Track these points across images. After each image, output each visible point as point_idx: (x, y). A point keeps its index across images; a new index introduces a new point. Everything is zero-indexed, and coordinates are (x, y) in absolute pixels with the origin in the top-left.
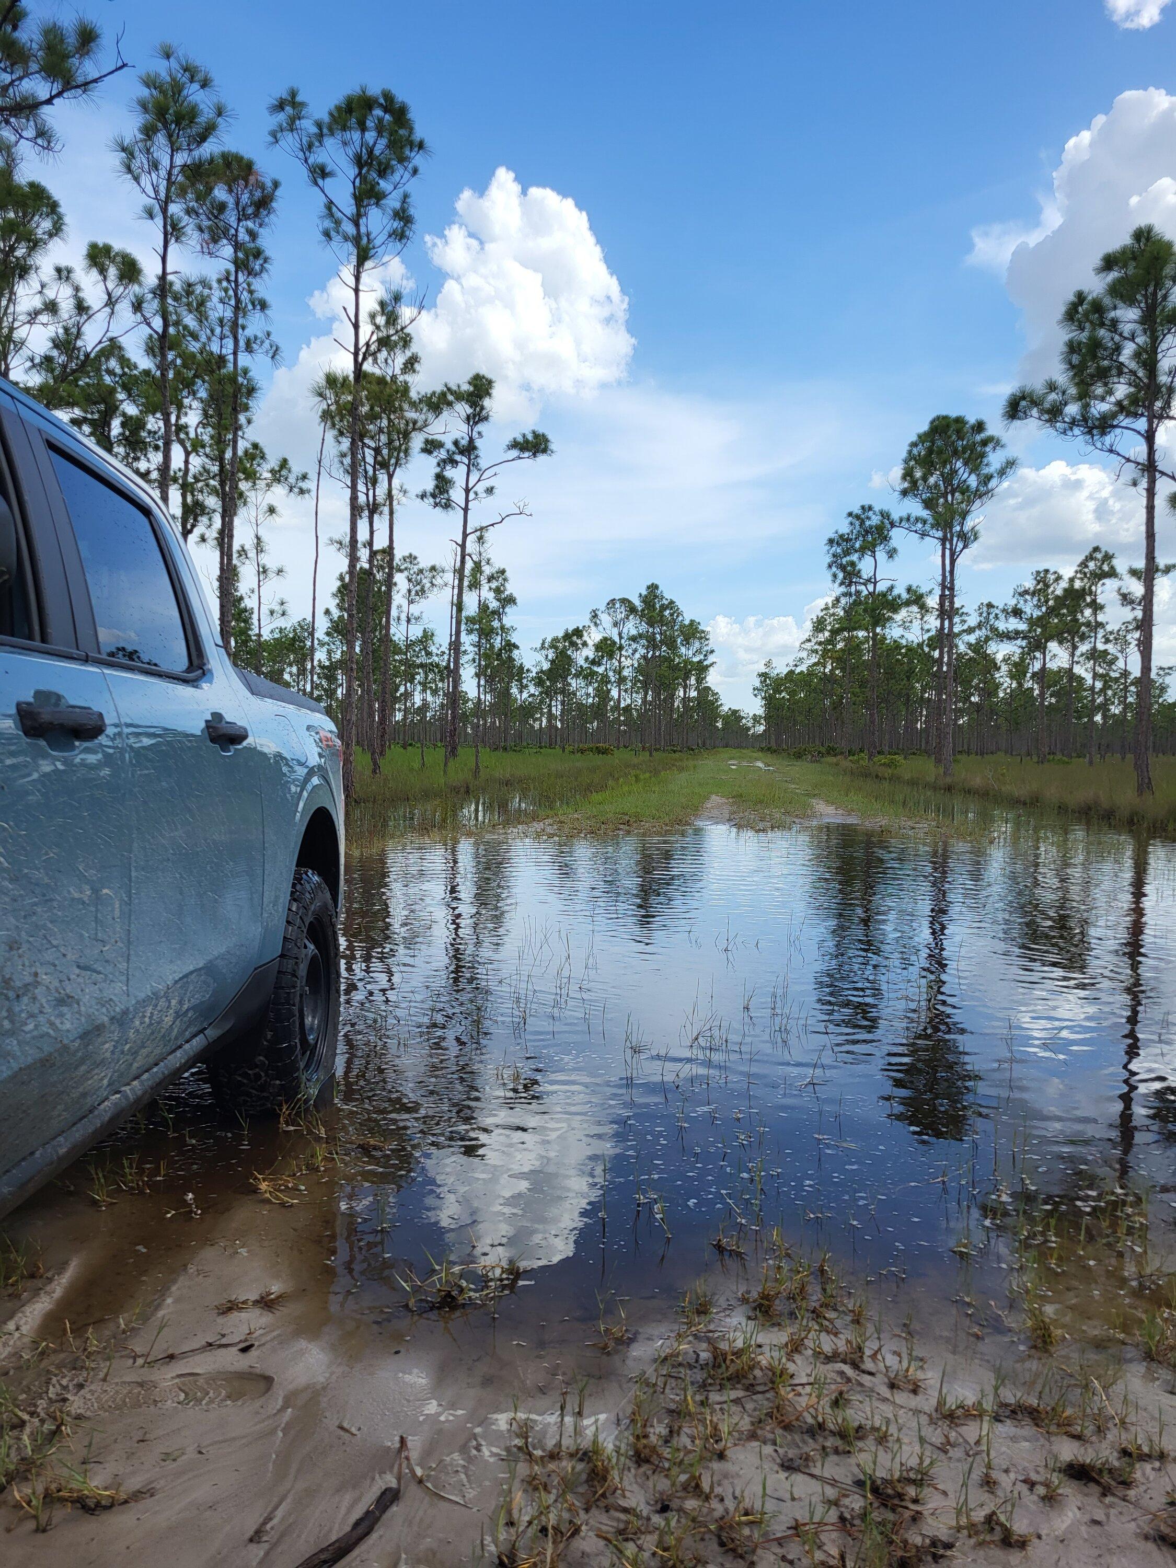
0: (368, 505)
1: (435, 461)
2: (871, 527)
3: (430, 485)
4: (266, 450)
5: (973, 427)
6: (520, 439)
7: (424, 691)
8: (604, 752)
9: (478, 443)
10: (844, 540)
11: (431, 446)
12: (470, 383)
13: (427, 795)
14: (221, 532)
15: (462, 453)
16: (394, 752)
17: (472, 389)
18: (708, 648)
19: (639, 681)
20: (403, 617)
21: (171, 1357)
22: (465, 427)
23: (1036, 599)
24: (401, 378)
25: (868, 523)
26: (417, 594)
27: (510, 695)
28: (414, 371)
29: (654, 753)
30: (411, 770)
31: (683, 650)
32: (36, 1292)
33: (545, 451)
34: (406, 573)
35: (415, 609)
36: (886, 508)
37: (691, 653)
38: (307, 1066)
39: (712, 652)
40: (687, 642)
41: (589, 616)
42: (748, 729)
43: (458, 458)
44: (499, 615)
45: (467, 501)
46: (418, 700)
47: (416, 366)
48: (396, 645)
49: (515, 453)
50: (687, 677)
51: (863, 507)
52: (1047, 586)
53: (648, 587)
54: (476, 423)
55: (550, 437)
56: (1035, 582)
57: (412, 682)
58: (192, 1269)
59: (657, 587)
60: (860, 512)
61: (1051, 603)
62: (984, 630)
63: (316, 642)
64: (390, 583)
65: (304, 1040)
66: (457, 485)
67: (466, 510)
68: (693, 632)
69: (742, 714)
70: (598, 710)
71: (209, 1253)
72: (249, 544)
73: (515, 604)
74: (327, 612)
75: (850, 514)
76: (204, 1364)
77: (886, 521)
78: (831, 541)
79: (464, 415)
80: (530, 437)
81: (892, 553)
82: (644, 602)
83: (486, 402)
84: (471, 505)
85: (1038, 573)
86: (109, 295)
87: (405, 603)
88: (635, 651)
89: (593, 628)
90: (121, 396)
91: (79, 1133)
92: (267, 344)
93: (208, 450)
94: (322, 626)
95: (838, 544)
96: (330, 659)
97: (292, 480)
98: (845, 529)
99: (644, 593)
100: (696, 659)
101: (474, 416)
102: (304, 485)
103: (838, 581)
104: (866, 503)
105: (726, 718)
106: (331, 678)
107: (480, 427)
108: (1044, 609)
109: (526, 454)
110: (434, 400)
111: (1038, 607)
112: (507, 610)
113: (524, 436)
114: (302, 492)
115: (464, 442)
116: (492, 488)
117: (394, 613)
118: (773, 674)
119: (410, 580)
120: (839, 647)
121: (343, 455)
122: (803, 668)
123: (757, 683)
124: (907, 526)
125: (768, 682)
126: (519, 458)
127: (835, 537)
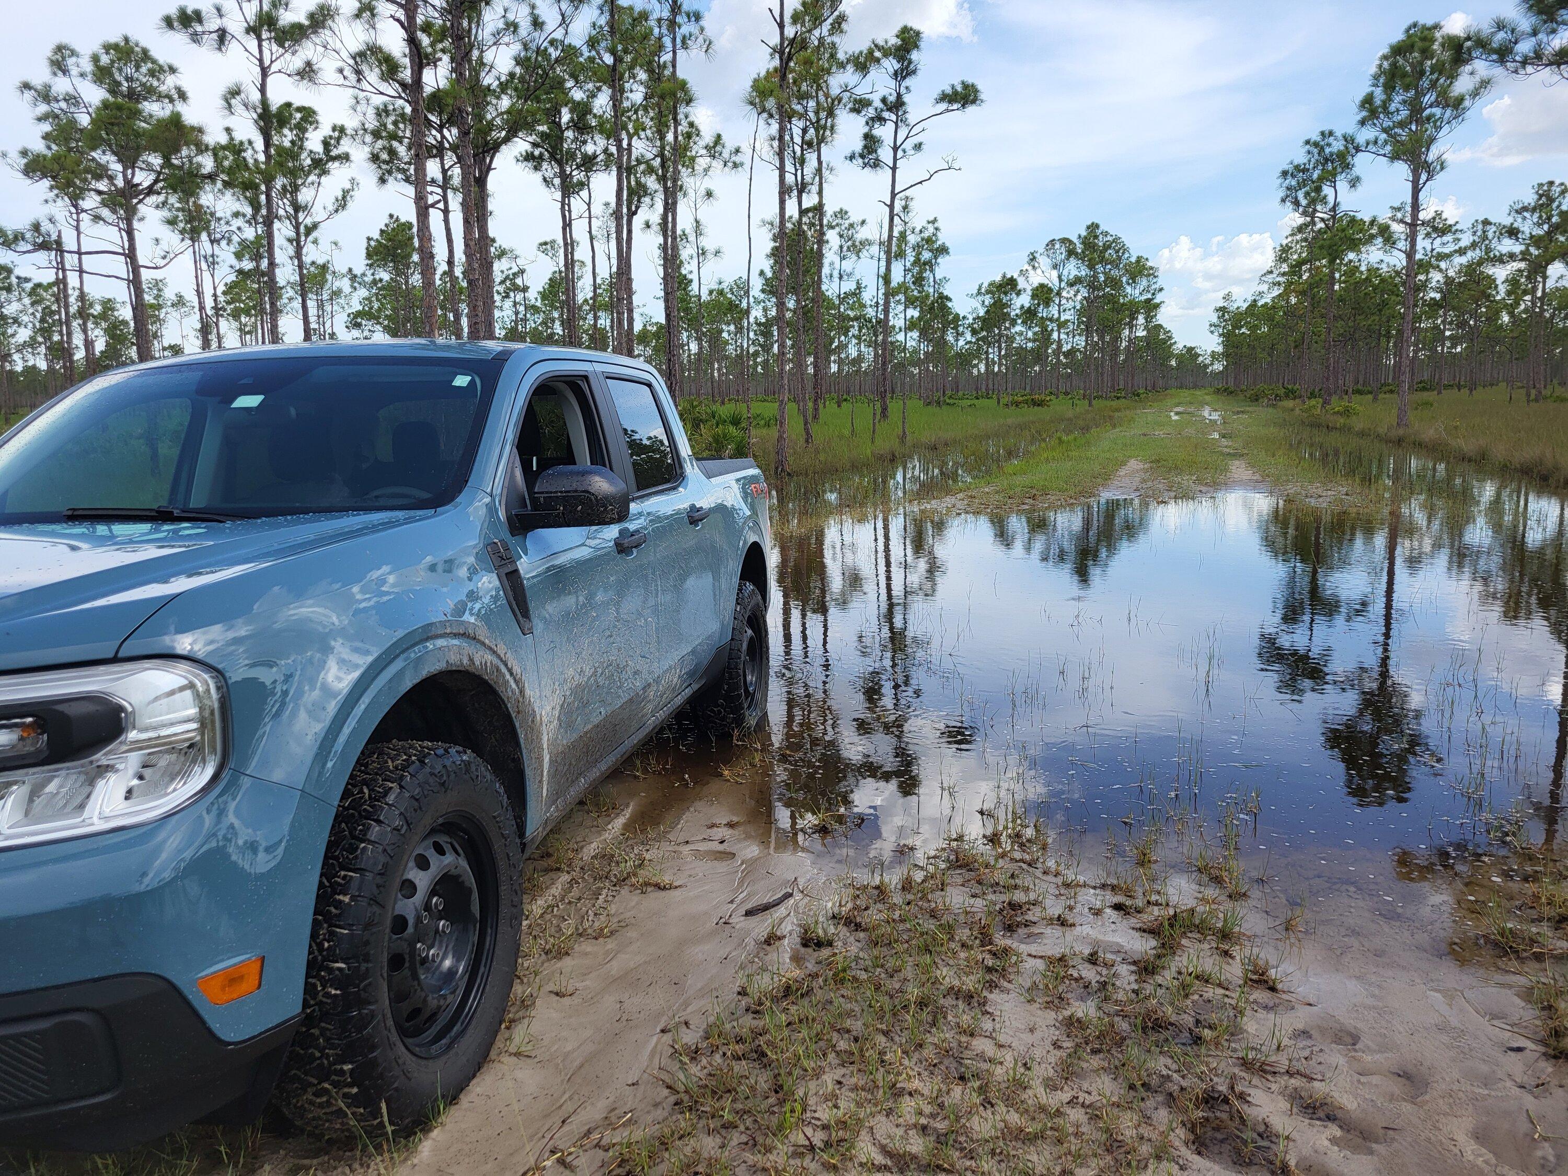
0: (797, 185)
1: (864, 120)
2: (1331, 154)
3: (858, 145)
4: (701, 128)
6: (949, 91)
7: (859, 344)
8: (1040, 404)
9: (906, 98)
10: (1299, 171)
11: (859, 105)
12: (897, 36)
13: (856, 467)
14: (664, 218)
15: (890, 110)
16: (829, 409)
17: (900, 43)
18: (1157, 286)
19: (1083, 322)
20: (836, 274)
21: (687, 842)
22: (892, 83)
23: (1536, 215)
24: (829, 40)
25: (1328, 150)
26: (849, 249)
27: (945, 342)
28: (842, 32)
29: (1094, 402)
30: (841, 437)
31: (1129, 289)
32: (618, 815)
33: (974, 102)
34: (837, 229)
35: (847, 265)
36: (1349, 133)
37: (1137, 292)
38: (749, 707)
39: (1161, 290)
40: (1133, 279)
41: (1027, 259)
42: (1206, 366)
43: (886, 115)
44: (931, 266)
45: (895, 160)
46: (853, 352)
47: (844, 26)
48: (829, 300)
49: (943, 106)
50: (1133, 317)
51: (1323, 133)
52: (1551, 200)
53: (1088, 227)
54: (904, 78)
55: (979, 87)
56: (1536, 197)
57: (846, 335)
58: (692, 809)
59: (1097, 226)
60: (1318, 139)
61: (1554, 220)
62: (1478, 251)
63: (752, 300)
64: (821, 241)
65: (746, 690)
66: (885, 143)
67: (894, 169)
68: (1139, 270)
69: (1198, 351)
70: (1039, 355)
71: (699, 805)
72: (690, 230)
73: (948, 253)
74: (762, 273)
75: (1308, 142)
76: (703, 847)
77: (1350, 147)
78: (1285, 174)
79: (891, 71)
80: (959, 88)
81: (1354, 183)
82: (1083, 243)
83: (914, 55)
84: (899, 163)
85: (1541, 185)
86: (563, 15)
87: (837, 260)
88: (1078, 291)
89: (1031, 272)
90: (570, 84)
91: (641, 734)
92: (701, 39)
93: (649, 132)
94: (757, 285)
95: (1293, 176)
96: (766, 316)
97: (726, 155)
98: (1301, 158)
99: (1084, 233)
100: (1143, 298)
101: (902, 70)
102: (737, 159)
104: (1326, 128)
105: (1180, 357)
106: (767, 334)
107: (908, 82)
108: (1546, 227)
109: (955, 106)
110: (862, 59)
111: (1539, 225)
112: (939, 260)
113: (953, 87)
114: (735, 165)
115: (892, 99)
116: (920, 144)
117: (826, 271)
118: (1233, 307)
119: (841, 236)
120: (1305, 277)
121: (773, 139)
122: (1267, 299)
123: (1214, 319)
124: (1374, 150)
125: (1227, 316)
126: (947, 111)
127: (1290, 168)
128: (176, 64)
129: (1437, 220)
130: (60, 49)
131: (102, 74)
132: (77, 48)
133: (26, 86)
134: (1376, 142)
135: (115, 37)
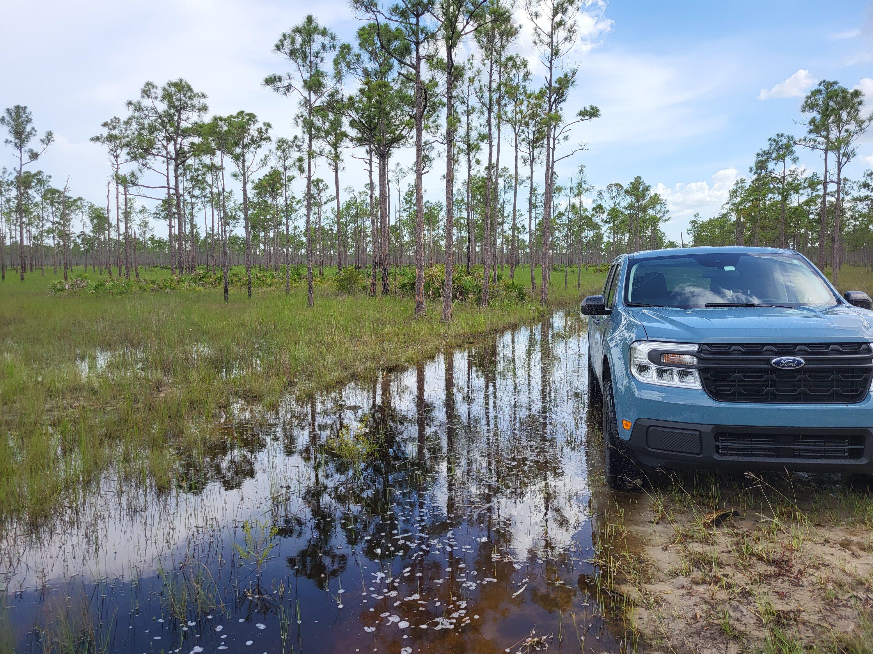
2: (782, 146)
5: (852, 94)
6: (583, 110)
9: (561, 114)
10: (766, 154)
18: (666, 210)
25: (780, 143)
28: (528, 80)
31: (650, 211)
33: (596, 115)
36: (791, 134)
37: (655, 212)
39: (668, 211)
40: (652, 205)
41: (597, 194)
45: (554, 144)
47: (530, 77)
49: (580, 117)
51: (778, 135)
53: (636, 179)
55: (600, 108)
60: (776, 138)
68: (655, 200)
69: (676, 244)
75: (770, 139)
77: (791, 142)
78: (758, 155)
80: (588, 109)
81: (795, 160)
82: (631, 186)
83: (567, 92)
89: (599, 201)
95: (762, 156)
98: (766, 148)
99: (632, 181)
100: (658, 216)
103: (753, 172)
104: (780, 133)
107: (562, 105)
109: (586, 118)
113: (585, 108)
116: (567, 137)
118: (700, 221)
119: (505, 181)
123: (690, 226)
124: (804, 143)
125: (696, 225)
126: (582, 120)
127: (761, 152)
128: (206, 93)
129: (814, 178)
130: (148, 84)
131: (167, 96)
132: (156, 84)
133: (130, 103)
134: (805, 140)
135: (175, 79)
